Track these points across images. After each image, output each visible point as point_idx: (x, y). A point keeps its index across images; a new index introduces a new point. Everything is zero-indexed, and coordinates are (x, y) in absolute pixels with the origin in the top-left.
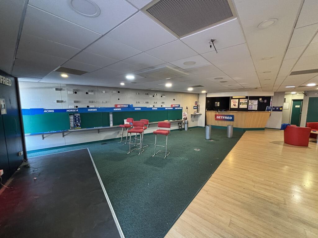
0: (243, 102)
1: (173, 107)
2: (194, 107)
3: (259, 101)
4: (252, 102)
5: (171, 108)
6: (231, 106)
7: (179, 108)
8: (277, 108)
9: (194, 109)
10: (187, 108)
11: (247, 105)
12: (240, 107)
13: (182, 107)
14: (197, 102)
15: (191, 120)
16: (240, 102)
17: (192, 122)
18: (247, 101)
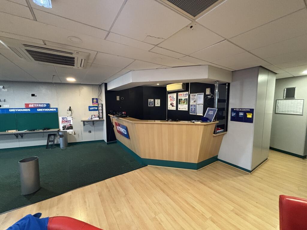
0: (182, 98)
1: (31, 108)
2: (90, 107)
3: (205, 96)
4: (196, 97)
5: (26, 110)
6: (169, 107)
7: (46, 110)
8: (241, 114)
9: (90, 110)
10: (70, 110)
11: (187, 106)
12: (179, 109)
13: (57, 109)
14: (97, 99)
15: (85, 131)
16: (179, 98)
17: (88, 133)
18: (187, 97)
